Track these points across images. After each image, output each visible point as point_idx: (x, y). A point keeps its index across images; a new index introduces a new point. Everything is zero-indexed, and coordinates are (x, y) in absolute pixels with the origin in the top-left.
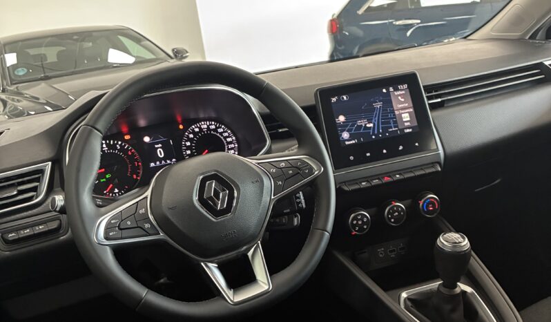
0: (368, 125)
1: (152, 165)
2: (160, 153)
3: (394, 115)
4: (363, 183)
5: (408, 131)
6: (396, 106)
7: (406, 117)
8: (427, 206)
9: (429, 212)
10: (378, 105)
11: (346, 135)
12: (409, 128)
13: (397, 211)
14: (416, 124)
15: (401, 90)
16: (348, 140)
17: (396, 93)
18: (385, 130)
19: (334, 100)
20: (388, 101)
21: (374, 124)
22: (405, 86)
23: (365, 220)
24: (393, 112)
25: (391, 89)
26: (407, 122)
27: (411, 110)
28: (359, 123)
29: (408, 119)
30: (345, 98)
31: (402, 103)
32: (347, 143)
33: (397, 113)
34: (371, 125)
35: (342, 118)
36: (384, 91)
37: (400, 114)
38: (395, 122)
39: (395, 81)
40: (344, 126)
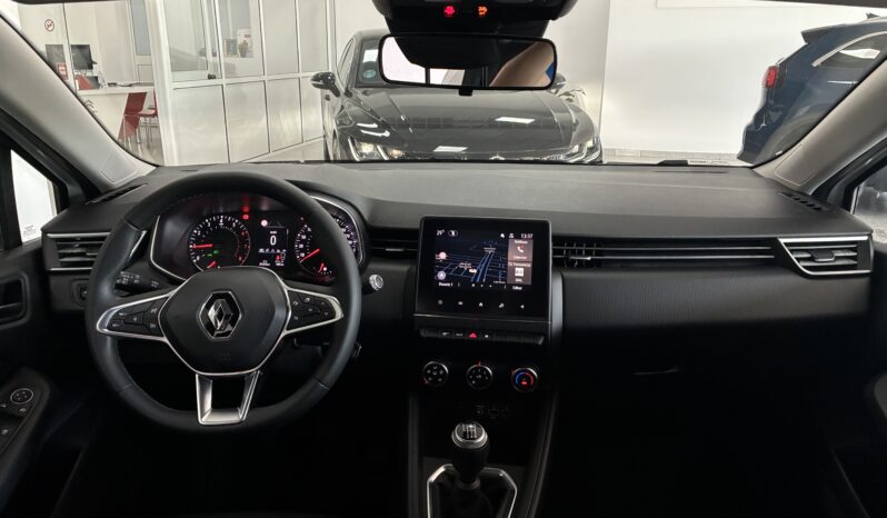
0: (471, 271)
1: (261, 250)
2: (273, 241)
3: (506, 266)
4: (445, 334)
5: (517, 288)
6: (512, 256)
7: (520, 272)
8: (520, 380)
9: (520, 385)
10: (490, 250)
11: (442, 275)
12: (519, 285)
13: (481, 373)
14: (530, 283)
15: (524, 239)
16: (442, 281)
17: (517, 242)
18: (490, 280)
19: (440, 232)
20: (503, 250)
21: (478, 271)
22: (531, 236)
23: (441, 372)
24: (506, 262)
25: (512, 236)
26: (519, 277)
27: (529, 265)
28: (461, 265)
29: (522, 275)
30: (453, 233)
31: (520, 254)
32: (440, 284)
33: (510, 264)
34: (475, 271)
35: (443, 256)
36: (502, 236)
37: (514, 267)
38: (505, 275)
39: (518, 226)
40: (442, 265)
